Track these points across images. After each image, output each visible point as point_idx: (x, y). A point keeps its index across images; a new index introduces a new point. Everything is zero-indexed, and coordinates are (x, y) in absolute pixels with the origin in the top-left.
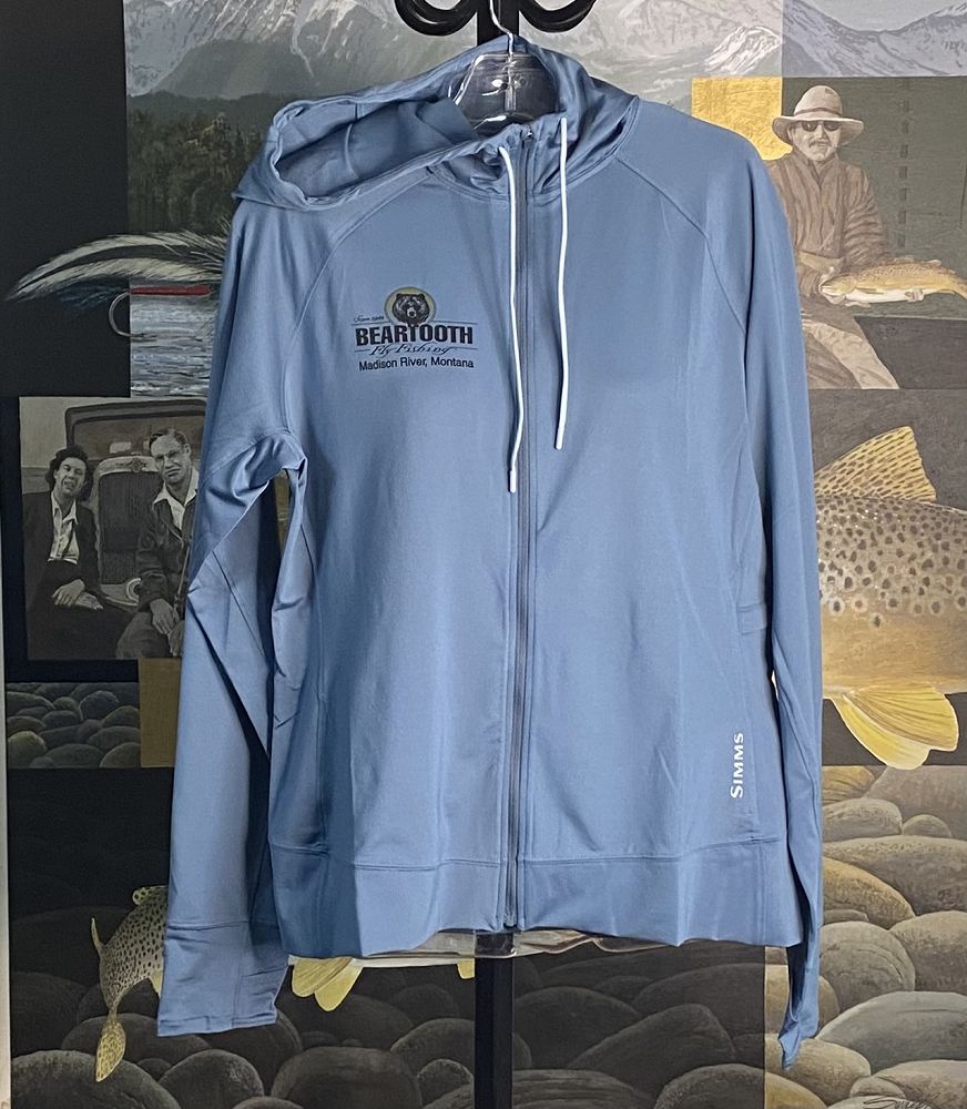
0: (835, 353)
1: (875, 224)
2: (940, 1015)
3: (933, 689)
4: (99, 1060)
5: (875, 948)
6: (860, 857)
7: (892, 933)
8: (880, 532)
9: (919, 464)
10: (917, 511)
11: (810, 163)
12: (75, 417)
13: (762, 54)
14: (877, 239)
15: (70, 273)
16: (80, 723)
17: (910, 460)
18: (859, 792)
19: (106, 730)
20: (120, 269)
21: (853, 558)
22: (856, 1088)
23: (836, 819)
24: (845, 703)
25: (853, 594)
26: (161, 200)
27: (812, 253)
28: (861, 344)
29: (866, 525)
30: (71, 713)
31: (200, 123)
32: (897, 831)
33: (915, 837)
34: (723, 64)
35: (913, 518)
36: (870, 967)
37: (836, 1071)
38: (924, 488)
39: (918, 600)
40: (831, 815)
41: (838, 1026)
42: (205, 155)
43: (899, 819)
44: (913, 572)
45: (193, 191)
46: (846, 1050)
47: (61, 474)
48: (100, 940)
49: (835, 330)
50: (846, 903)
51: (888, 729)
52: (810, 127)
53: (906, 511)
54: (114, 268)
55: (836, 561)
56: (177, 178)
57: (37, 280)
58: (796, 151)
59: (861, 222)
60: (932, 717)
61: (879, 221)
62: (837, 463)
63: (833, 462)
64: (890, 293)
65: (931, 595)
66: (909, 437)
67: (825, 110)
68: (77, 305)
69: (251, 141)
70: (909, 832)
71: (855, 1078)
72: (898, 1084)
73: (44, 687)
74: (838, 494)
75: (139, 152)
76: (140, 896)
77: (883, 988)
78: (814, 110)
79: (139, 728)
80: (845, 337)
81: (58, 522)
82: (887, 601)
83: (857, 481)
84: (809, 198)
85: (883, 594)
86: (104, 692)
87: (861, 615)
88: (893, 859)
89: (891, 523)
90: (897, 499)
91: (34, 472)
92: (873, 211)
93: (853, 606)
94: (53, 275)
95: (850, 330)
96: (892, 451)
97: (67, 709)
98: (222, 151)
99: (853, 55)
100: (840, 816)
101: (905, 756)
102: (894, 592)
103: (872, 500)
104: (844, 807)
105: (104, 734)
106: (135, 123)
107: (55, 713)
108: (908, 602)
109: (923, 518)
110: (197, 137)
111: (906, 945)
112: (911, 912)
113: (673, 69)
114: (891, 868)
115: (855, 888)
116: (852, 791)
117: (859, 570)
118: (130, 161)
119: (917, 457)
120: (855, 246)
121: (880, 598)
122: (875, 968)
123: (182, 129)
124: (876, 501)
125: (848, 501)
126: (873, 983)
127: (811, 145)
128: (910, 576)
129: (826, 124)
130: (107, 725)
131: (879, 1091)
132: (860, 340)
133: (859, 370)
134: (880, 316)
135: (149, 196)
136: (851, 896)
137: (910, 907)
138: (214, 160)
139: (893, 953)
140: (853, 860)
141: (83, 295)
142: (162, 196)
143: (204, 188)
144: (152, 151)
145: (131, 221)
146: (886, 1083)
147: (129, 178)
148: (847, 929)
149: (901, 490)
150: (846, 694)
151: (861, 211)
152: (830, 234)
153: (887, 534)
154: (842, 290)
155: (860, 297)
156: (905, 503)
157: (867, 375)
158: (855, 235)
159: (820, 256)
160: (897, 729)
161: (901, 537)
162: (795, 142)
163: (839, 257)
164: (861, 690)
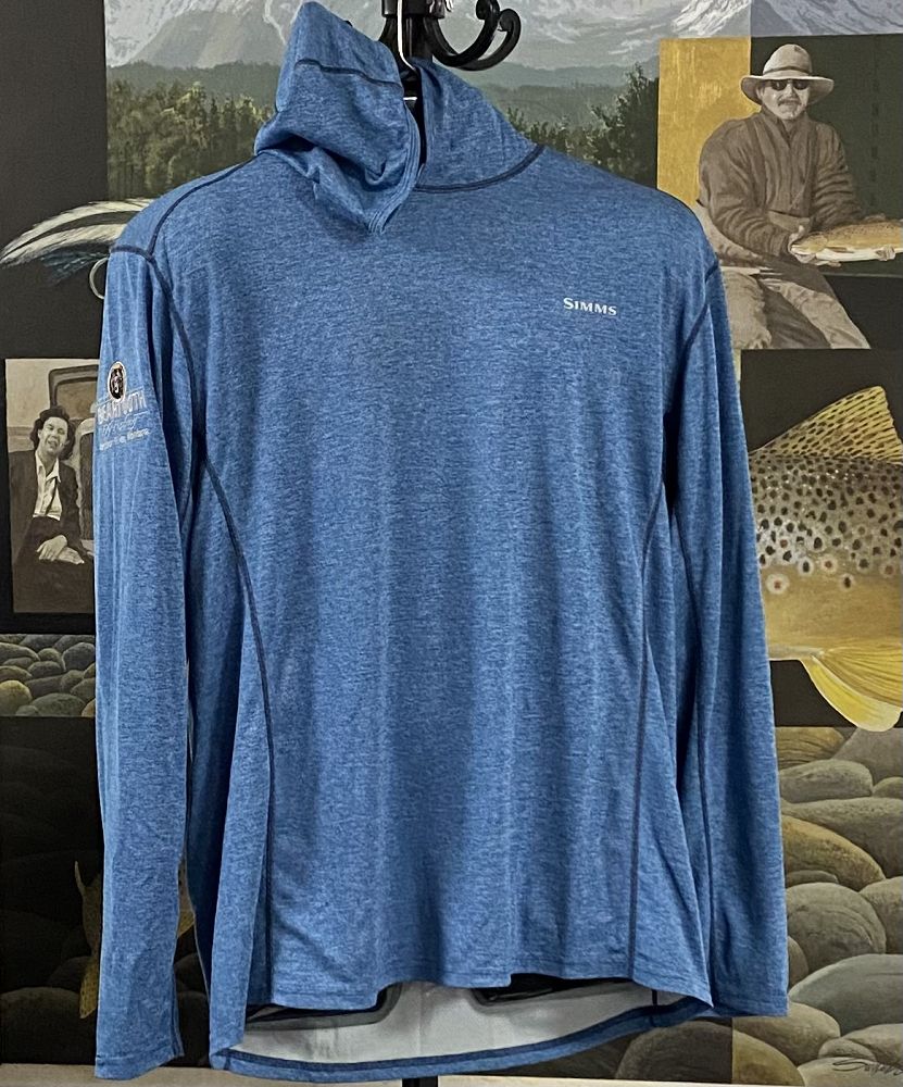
0: (804, 311)
1: (846, 182)
4: (83, 998)
5: (845, 910)
6: (829, 818)
7: (862, 896)
8: (851, 492)
9: (890, 423)
10: (889, 472)
11: (779, 122)
12: (58, 379)
13: (730, 14)
14: (845, 198)
15: (53, 238)
16: (63, 673)
17: (881, 420)
18: (828, 753)
19: (88, 680)
20: (100, 235)
22: (825, 1048)
23: (805, 780)
24: (814, 663)
25: (822, 554)
26: (140, 168)
27: (781, 213)
28: (831, 304)
29: (835, 485)
30: (56, 664)
31: (177, 92)
32: (867, 793)
33: (885, 799)
34: (691, 24)
35: (884, 479)
36: (840, 928)
37: (805, 1031)
38: (895, 449)
39: (890, 562)
40: (798, 777)
41: (806, 987)
42: (181, 123)
43: (870, 780)
44: (884, 533)
45: (170, 157)
46: (815, 1011)
47: (44, 434)
48: (83, 881)
49: (805, 289)
50: (816, 864)
51: (858, 691)
52: (779, 85)
53: (878, 472)
54: (92, 235)
55: (808, 522)
56: (155, 146)
57: (21, 247)
58: (765, 111)
59: (830, 181)
61: (850, 179)
62: (807, 424)
63: (802, 421)
64: (860, 251)
66: (879, 397)
67: (793, 68)
68: (59, 270)
69: (227, 110)
70: (880, 794)
71: (825, 1038)
72: (869, 1047)
73: (29, 638)
74: (807, 454)
75: (119, 119)
77: (854, 950)
78: (783, 69)
80: (815, 296)
81: (41, 479)
82: (858, 562)
83: (825, 442)
84: (778, 160)
85: (853, 555)
86: (85, 645)
87: (832, 576)
88: (863, 821)
89: (862, 484)
90: (868, 459)
91: (18, 431)
92: (843, 171)
93: (823, 567)
94: (36, 241)
95: (819, 289)
96: (863, 411)
97: (51, 659)
98: (197, 119)
99: (822, 13)
100: (809, 776)
102: (865, 553)
103: (842, 461)
104: (812, 768)
105: (86, 685)
106: (115, 93)
107: (39, 664)
108: (877, 564)
109: (894, 479)
110: (173, 106)
111: (877, 907)
112: (881, 875)
113: (641, 30)
114: (860, 830)
115: (822, 849)
116: (822, 753)
117: (829, 530)
118: (110, 130)
119: (888, 417)
120: (824, 205)
121: (850, 559)
122: (844, 930)
123: (160, 98)
124: (846, 461)
125: (818, 460)
126: (839, 945)
127: (780, 103)
128: (881, 537)
129: (795, 83)
130: (88, 676)
131: (848, 1052)
132: (830, 299)
133: (829, 330)
134: (851, 275)
135: (128, 164)
136: (820, 856)
137: (880, 869)
138: (190, 128)
139: (863, 916)
140: (822, 821)
141: (65, 260)
142: (141, 163)
143: (179, 156)
144: (130, 120)
145: (111, 188)
146: (856, 1045)
147: (109, 147)
148: (818, 890)
149: (873, 450)
150: (815, 655)
151: (832, 170)
152: (800, 194)
153: (858, 494)
154: (812, 249)
155: (829, 256)
156: (876, 464)
157: (838, 334)
158: (825, 194)
159: (790, 215)
160: (867, 690)
161: (872, 497)
162: (764, 102)
163: (809, 216)
164: (831, 650)
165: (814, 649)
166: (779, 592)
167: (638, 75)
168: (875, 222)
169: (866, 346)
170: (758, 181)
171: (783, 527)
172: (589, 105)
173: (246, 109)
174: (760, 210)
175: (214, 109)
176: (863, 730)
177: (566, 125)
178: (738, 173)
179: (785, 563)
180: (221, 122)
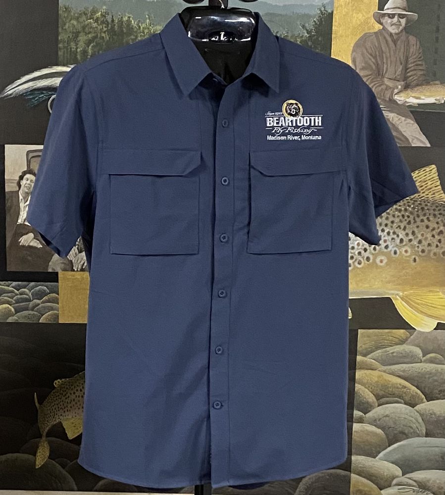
0: (400, 127)
1: (422, 65)
2: (437, 449)
3: (441, 293)
4: (37, 458)
5: (406, 416)
6: (401, 373)
7: (415, 410)
8: (418, 216)
9: (439, 183)
10: (437, 207)
11: (391, 35)
12: (31, 155)
14: (422, 73)
15: (30, 84)
16: (30, 301)
17: (434, 181)
18: (402, 342)
19: (43, 305)
20: (53, 83)
21: (405, 229)
22: (394, 482)
23: (391, 355)
24: (398, 299)
25: (403, 246)
26: (75, 49)
27: (390, 79)
28: (413, 125)
29: (411, 213)
30: (27, 297)
31: (94, 12)
32: (419, 361)
33: (428, 364)
35: (434, 210)
36: (404, 425)
37: (385, 474)
38: (440, 196)
39: (435, 250)
40: (388, 353)
41: (388, 453)
42: (96, 27)
43: (421, 355)
44: (433, 236)
45: (90, 44)
46: (391, 464)
47: (23, 182)
48: (39, 403)
49: (400, 117)
50: (394, 395)
51: (418, 312)
52: (392, 16)
53: (431, 207)
54: (50, 83)
55: (396, 230)
56: (82, 38)
57: (14, 88)
58: (384, 28)
59: (415, 64)
60: (439, 307)
61: (424, 63)
64: (428, 99)
65: (442, 247)
66: (434, 170)
67: (399, 8)
68: (33, 100)
69: (119, 21)
70: (425, 361)
71: (394, 478)
72: (415, 481)
73: (14, 284)
75: (65, 24)
76: (57, 383)
77: (410, 435)
78: (394, 8)
79: (58, 304)
80: (405, 120)
81: (22, 205)
82: (420, 250)
84: (390, 52)
85: (418, 247)
86: (42, 287)
87: (407, 257)
88: (417, 375)
89: (424, 212)
90: (427, 200)
91: (11, 181)
92: (421, 59)
93: (403, 252)
94: (21, 85)
95: (406, 116)
96: (426, 177)
97: (25, 294)
98: (104, 25)
100: (392, 353)
101: (425, 325)
102: (424, 246)
103: (414, 201)
104: (395, 349)
105: (42, 307)
106: (63, 11)
107: (19, 296)
108: (430, 251)
109: (439, 210)
110: (93, 18)
111: (421, 415)
112: (425, 400)
114: (416, 378)
115: (397, 388)
116: (399, 342)
117: (407, 235)
118: (60, 30)
119: (438, 180)
120: (411, 76)
121: (416, 248)
122: (406, 426)
123: (85, 14)
124: (417, 201)
126: (403, 433)
127: (392, 26)
128: (432, 238)
129: (399, 15)
130: (43, 302)
131: (406, 484)
132: (412, 122)
133: (411, 137)
134: (423, 110)
135: (69, 47)
136: (396, 392)
137: (424, 397)
138: (101, 29)
139: (415, 419)
140: (398, 374)
141: (35, 96)
142: (75, 47)
143: (94, 44)
144: (70, 25)
145: (60, 59)
146: (410, 480)
147: (59, 38)
148: (394, 407)
149: (430, 196)
150: (398, 295)
151: (415, 58)
152: (400, 70)
153: (421, 217)
154: (404, 97)
155: (413, 101)
156: (431, 202)
157: (415, 139)
158: (412, 71)
159: (394, 80)
160: (422, 312)
161: (428, 219)
162: (384, 24)
163: (404, 81)
164: (405, 293)
165: (396, 292)
166: (382, 264)
167: (323, 9)
168: (435, 84)
169: (429, 145)
170: (379, 62)
171: (385, 233)
172: (299, 23)
173: (129, 21)
174: (380, 77)
175: (113, 21)
176: (420, 331)
177: (287, 33)
178: (370, 59)
179: (386, 250)
180: (116, 27)
